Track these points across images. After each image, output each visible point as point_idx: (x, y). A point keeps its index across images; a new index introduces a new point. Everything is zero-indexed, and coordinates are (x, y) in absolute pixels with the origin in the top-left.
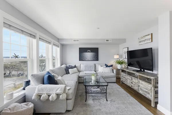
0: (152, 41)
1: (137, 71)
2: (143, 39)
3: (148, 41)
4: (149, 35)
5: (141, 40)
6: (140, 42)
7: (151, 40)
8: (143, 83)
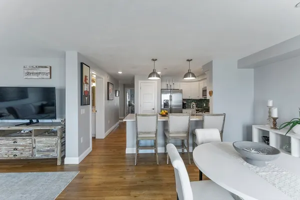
0: (51, 78)
1: (27, 124)
2: (35, 71)
3: (45, 76)
4: (46, 67)
5: (30, 71)
6: (28, 74)
7: (49, 75)
8: (44, 139)
